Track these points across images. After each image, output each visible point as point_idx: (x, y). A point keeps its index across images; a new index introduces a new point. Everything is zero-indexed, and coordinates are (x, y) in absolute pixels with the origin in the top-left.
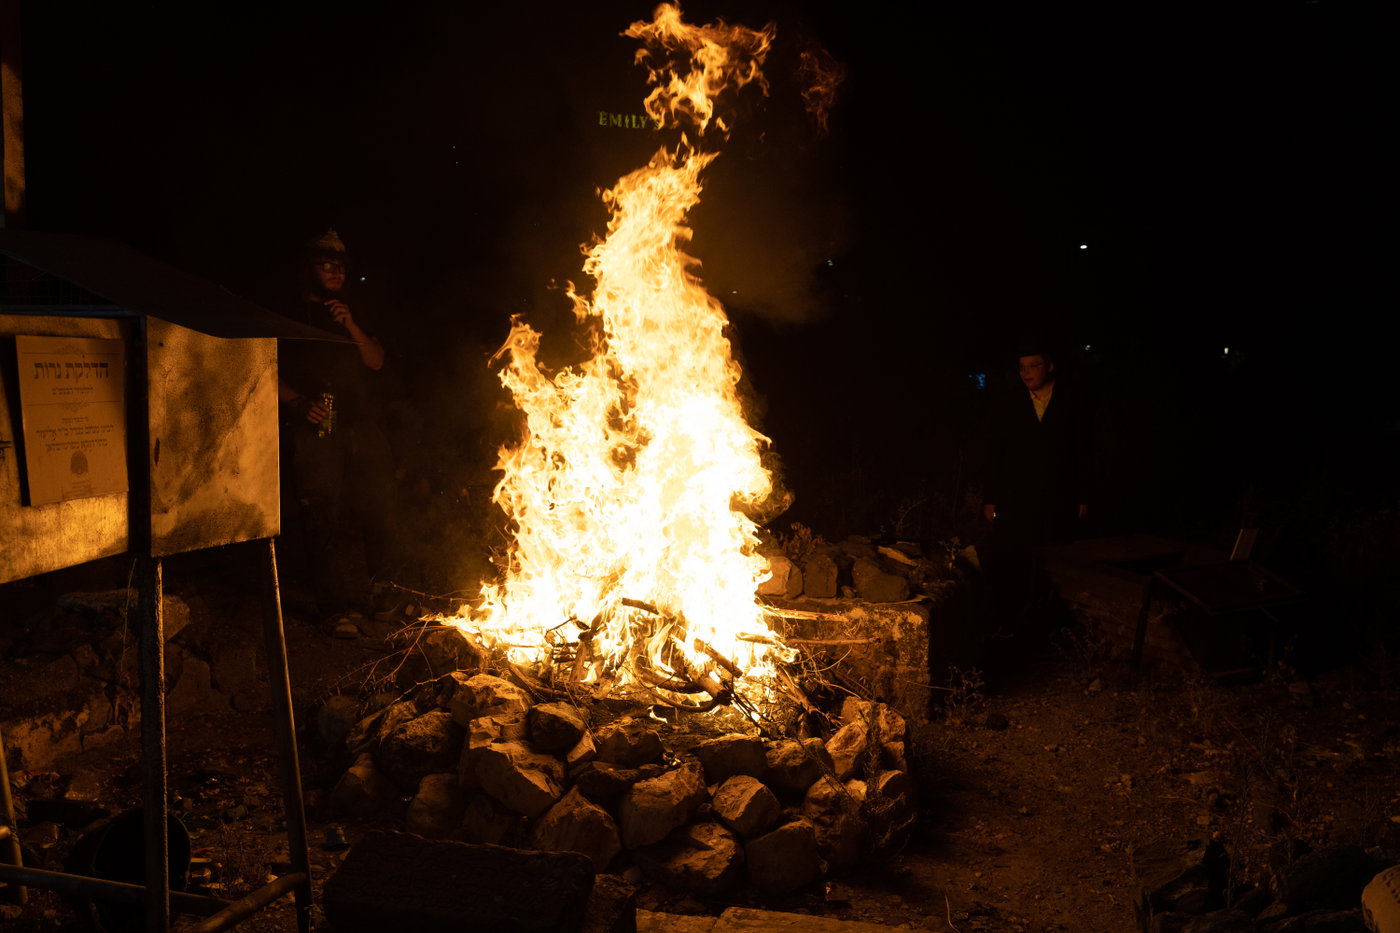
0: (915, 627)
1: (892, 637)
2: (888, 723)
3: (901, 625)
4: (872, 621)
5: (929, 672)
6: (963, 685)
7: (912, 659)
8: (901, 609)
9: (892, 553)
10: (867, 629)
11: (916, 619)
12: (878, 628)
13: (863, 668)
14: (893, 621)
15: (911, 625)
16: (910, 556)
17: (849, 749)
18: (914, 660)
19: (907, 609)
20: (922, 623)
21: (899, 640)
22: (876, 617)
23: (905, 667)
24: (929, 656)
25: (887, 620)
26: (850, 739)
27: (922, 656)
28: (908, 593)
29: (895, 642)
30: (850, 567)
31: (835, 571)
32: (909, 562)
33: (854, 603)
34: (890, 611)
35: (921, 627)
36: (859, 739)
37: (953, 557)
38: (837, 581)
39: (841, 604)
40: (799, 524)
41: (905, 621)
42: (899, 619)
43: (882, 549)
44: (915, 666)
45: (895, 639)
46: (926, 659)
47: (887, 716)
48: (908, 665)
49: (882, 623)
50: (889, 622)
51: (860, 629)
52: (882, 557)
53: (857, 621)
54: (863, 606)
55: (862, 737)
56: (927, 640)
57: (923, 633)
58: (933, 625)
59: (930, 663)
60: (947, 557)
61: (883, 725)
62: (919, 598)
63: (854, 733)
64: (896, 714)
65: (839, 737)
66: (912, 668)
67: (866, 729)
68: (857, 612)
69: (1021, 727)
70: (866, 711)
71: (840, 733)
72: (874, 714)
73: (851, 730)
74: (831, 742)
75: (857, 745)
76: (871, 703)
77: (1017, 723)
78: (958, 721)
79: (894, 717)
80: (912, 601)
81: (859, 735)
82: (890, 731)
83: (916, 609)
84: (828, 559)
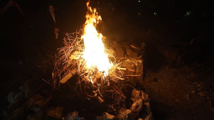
2: (144, 97)
3: (137, 63)
4: (131, 62)
6: (148, 73)
8: (137, 59)
9: (133, 46)
10: (130, 64)
11: (140, 61)
12: (133, 63)
14: (136, 62)
15: (139, 63)
18: (140, 69)
19: (138, 59)
22: (132, 61)
28: (138, 56)
29: (136, 66)
30: (126, 50)
31: (123, 52)
32: (136, 48)
33: (127, 58)
34: (135, 60)
35: (141, 63)
38: (123, 54)
39: (125, 59)
40: (114, 41)
42: (137, 61)
43: (130, 45)
45: (136, 65)
46: (142, 69)
47: (143, 94)
48: (138, 70)
49: (133, 62)
51: (129, 64)
52: (131, 47)
53: (128, 62)
54: (129, 59)
56: (142, 66)
57: (142, 64)
58: (144, 63)
59: (143, 70)
60: (142, 46)
61: (143, 98)
62: (141, 57)
63: (138, 105)
64: (145, 93)
65: (134, 106)
66: (139, 71)
67: (141, 104)
68: (128, 60)
69: (160, 81)
70: (139, 94)
71: (134, 105)
72: (141, 95)
73: (137, 104)
74: (132, 107)
75: (140, 108)
76: (139, 91)
77: (159, 79)
78: (148, 80)
79: (145, 95)
80: (139, 57)
81: (140, 105)
82: (145, 99)
83: (140, 59)
84: (122, 49)
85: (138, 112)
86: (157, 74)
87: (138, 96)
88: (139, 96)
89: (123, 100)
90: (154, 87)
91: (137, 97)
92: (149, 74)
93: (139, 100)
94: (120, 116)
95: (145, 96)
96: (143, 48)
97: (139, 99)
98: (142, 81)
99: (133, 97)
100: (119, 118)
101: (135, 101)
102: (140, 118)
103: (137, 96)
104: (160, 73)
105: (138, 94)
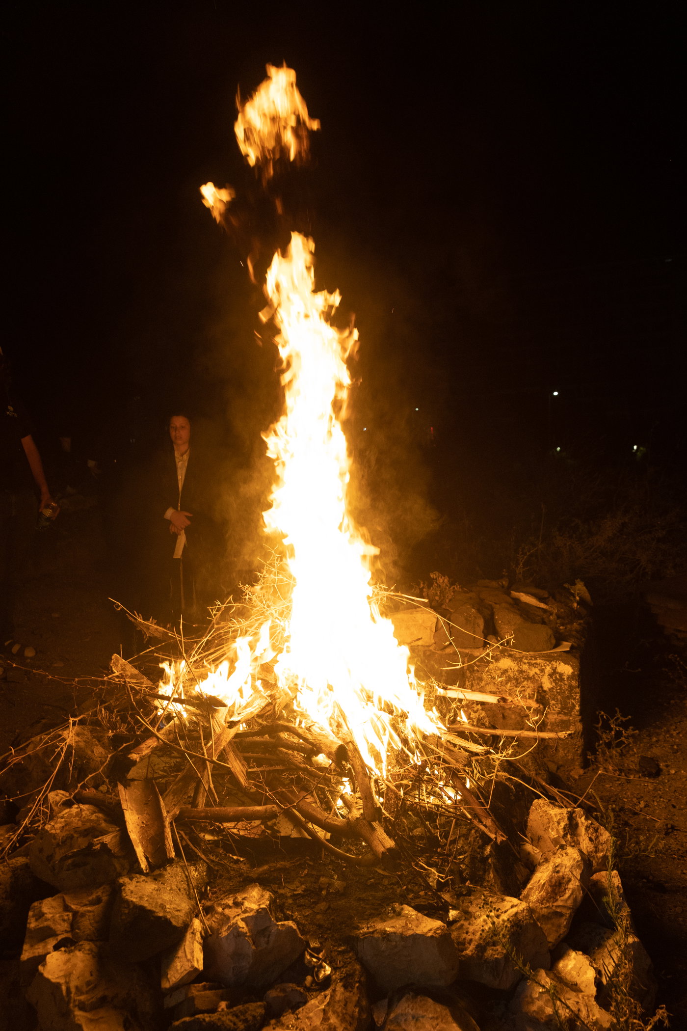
0: (565, 677)
1: (542, 687)
2: (591, 840)
3: (551, 675)
4: (521, 672)
5: (580, 721)
6: (611, 729)
7: (562, 708)
8: (549, 658)
9: (527, 599)
10: (517, 680)
11: (566, 669)
12: (528, 678)
13: (513, 717)
14: (542, 671)
15: (561, 675)
16: (541, 599)
17: (559, 903)
18: (565, 709)
19: (555, 659)
20: (572, 673)
21: (550, 689)
22: (525, 667)
23: (556, 716)
24: (581, 706)
25: (537, 670)
26: (557, 885)
27: (574, 706)
28: (554, 641)
29: (545, 691)
30: (492, 615)
31: (481, 622)
32: (542, 606)
33: (502, 653)
34: (539, 661)
35: (570, 678)
36: (571, 886)
37: (578, 598)
38: (483, 632)
40: (437, 573)
41: (554, 670)
42: (548, 669)
43: (515, 594)
44: (565, 714)
45: (545, 688)
46: (577, 708)
47: (587, 828)
48: (559, 713)
49: (532, 673)
50: (538, 672)
51: (509, 679)
52: (517, 601)
53: (506, 671)
54: (510, 656)
55: (574, 884)
56: (578, 690)
57: (574, 683)
58: (584, 676)
59: (581, 712)
60: (572, 598)
61: (586, 844)
62: (566, 646)
63: (563, 878)
64: (597, 824)
65: (542, 882)
66: (565, 718)
67: (578, 873)
68: (506, 663)
69: (673, 772)
70: (562, 824)
71: (542, 875)
72: (572, 827)
73: (558, 872)
74: (531, 889)
75: (569, 897)
76: (564, 811)
77: (667, 766)
78: (611, 768)
79: (596, 830)
80: (558, 650)
81: (570, 880)
82: (596, 852)
83: (565, 657)
84: (473, 610)
85: (561, 915)
86: (654, 739)
87: (558, 831)
88: (565, 836)
89: (482, 847)
90: (642, 804)
91: (555, 841)
92: (613, 733)
93: (567, 854)
94: (471, 929)
95: (597, 837)
96: (575, 605)
97: (562, 847)
98: (581, 772)
99: (537, 841)
100: (469, 937)
101: (547, 860)
102: (575, 949)
103: (553, 834)
104: (675, 733)
105: (559, 823)
